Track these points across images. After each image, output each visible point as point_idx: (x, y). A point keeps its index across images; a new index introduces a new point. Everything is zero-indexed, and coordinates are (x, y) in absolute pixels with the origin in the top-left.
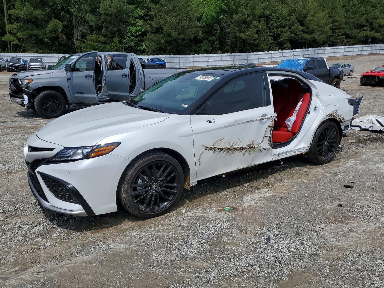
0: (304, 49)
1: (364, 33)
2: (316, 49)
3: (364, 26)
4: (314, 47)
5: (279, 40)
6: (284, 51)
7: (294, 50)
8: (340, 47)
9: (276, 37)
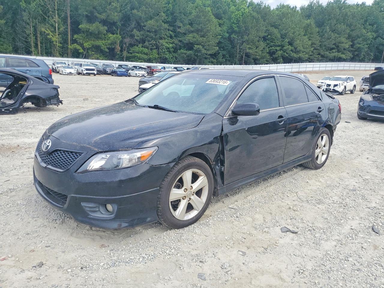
0: (292, 64)
1: (333, 55)
2: (301, 64)
3: (333, 49)
4: (299, 63)
5: (274, 56)
6: (278, 65)
7: (285, 64)
8: (317, 63)
9: (271, 53)
